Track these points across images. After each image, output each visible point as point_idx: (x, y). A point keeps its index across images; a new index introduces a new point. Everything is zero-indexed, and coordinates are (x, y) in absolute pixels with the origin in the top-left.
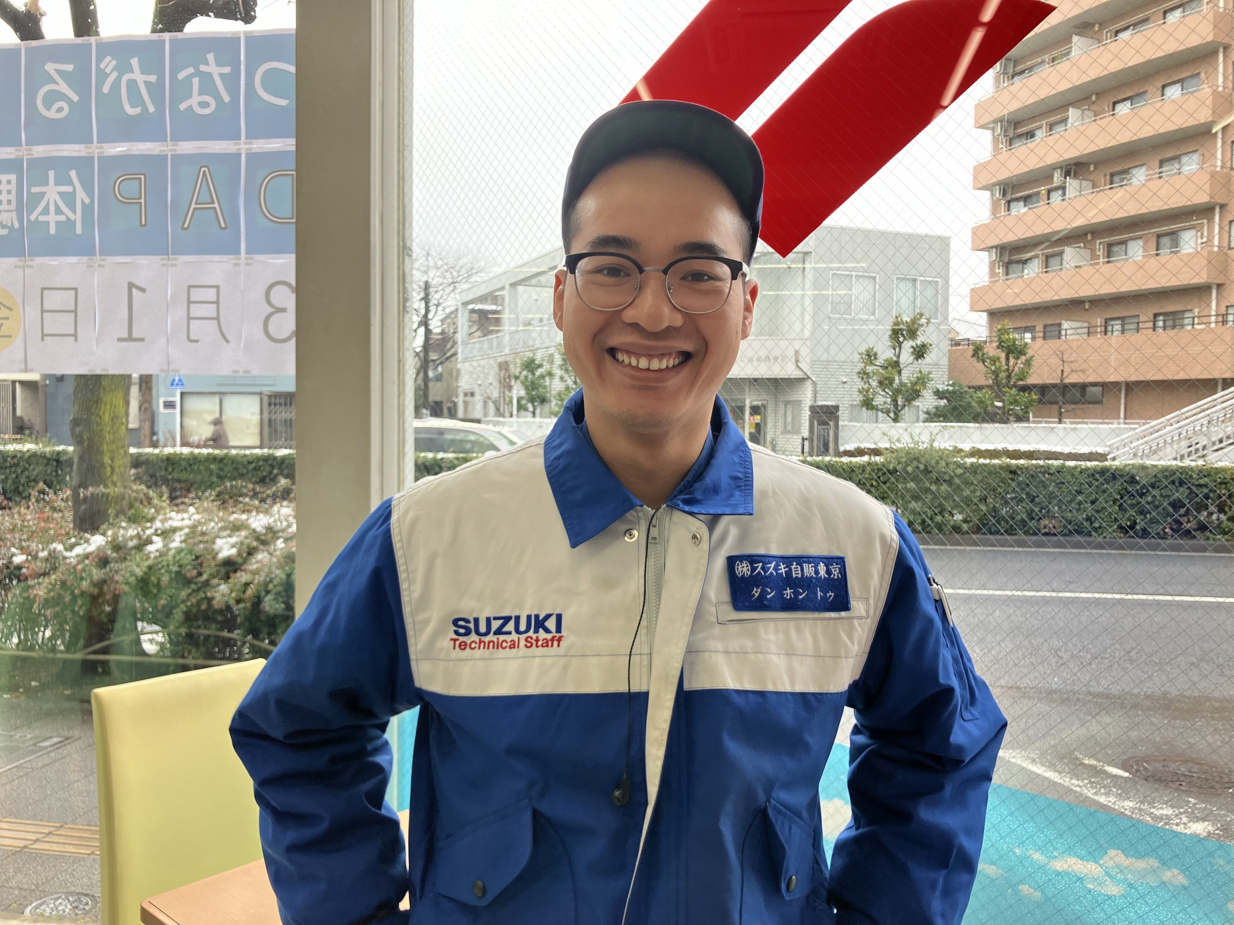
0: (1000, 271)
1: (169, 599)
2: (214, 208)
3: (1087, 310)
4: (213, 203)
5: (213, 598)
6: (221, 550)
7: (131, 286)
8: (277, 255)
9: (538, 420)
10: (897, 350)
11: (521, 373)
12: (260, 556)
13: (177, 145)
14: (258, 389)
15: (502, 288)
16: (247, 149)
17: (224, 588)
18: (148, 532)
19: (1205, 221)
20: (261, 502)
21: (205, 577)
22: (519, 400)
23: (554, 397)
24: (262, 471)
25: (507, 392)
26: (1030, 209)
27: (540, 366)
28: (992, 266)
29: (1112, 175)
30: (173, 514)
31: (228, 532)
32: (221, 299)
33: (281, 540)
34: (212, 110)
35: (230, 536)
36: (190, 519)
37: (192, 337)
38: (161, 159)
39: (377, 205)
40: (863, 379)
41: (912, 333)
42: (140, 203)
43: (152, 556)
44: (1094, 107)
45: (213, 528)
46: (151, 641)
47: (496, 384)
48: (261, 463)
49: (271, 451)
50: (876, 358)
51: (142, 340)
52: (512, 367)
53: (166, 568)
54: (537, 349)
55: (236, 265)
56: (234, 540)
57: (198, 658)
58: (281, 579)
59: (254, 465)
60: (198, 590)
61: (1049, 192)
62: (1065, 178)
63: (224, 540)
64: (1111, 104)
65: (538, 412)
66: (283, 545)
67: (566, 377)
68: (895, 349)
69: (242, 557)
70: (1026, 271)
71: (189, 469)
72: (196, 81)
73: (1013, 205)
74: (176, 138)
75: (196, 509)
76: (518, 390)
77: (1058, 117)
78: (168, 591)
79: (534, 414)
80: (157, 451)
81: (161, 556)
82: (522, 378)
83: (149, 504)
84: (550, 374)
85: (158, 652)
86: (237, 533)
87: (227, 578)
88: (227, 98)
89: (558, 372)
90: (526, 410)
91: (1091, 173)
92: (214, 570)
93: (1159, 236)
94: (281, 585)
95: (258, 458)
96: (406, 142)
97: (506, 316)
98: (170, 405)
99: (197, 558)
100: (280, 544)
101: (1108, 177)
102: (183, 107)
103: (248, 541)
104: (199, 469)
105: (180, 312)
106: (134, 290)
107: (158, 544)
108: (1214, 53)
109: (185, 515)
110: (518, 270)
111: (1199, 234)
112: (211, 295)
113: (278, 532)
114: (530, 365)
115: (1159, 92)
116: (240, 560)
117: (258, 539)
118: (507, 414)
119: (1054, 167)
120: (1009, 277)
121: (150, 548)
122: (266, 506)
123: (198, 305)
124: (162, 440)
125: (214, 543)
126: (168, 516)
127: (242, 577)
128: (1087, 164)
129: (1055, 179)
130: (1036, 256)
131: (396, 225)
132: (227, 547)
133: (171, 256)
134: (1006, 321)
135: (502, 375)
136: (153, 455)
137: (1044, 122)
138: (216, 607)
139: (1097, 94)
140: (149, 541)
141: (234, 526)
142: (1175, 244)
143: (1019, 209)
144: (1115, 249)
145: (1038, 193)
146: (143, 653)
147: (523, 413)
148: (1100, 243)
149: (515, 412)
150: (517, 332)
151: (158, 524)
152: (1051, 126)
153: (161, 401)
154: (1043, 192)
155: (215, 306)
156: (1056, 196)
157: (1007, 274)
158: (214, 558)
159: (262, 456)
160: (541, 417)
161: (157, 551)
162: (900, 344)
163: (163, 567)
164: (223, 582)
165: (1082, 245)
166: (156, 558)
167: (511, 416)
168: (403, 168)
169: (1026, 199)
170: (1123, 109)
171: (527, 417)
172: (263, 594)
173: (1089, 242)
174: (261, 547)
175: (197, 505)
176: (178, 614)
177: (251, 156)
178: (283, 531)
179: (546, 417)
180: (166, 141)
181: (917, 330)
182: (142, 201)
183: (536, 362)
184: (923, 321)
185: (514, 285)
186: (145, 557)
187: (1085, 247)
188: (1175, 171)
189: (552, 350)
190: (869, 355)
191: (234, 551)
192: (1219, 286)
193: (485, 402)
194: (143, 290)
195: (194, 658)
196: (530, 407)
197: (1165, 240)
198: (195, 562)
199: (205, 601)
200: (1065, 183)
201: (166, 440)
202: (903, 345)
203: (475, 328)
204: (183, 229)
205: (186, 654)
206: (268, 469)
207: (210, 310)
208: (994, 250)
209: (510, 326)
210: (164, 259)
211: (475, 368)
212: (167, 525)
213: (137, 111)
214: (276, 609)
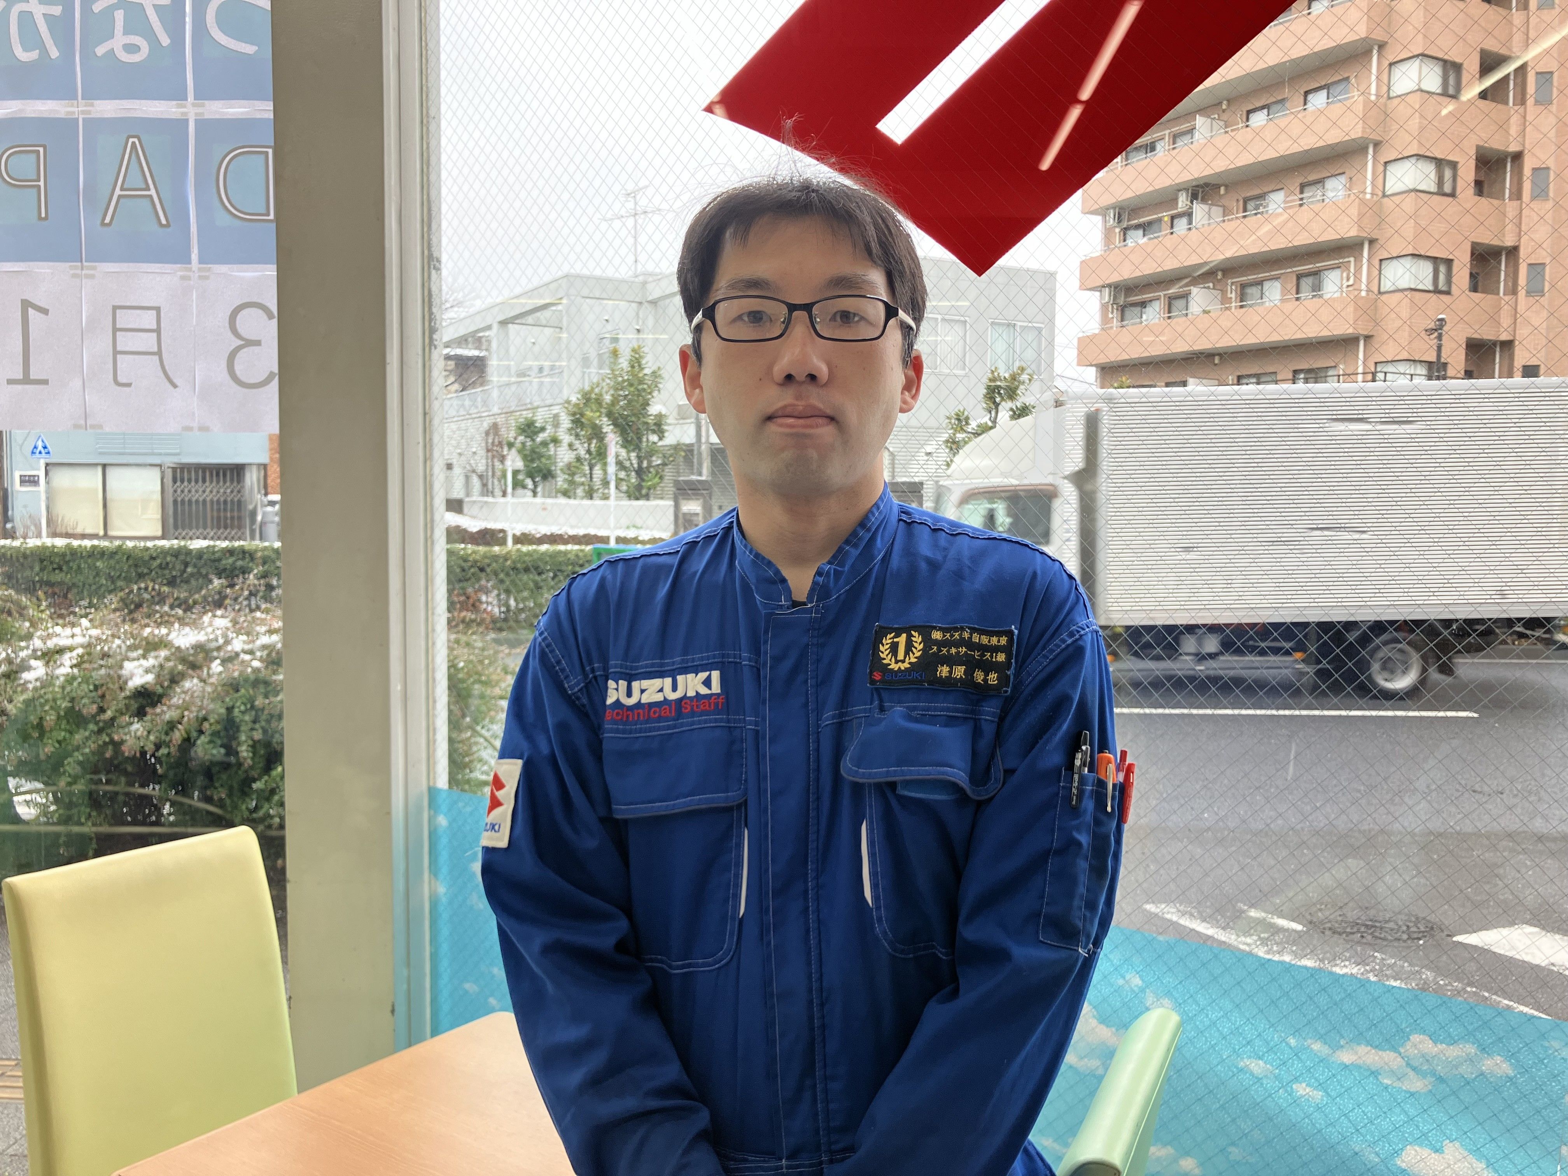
0: (1114, 315)
1: (57, 745)
2: (150, 196)
3: (1216, 365)
4: (149, 190)
5: (122, 742)
6: (132, 676)
7: (26, 305)
8: (245, 266)
9: (539, 500)
10: (993, 413)
11: (515, 438)
12: (187, 684)
13: (92, 105)
14: (157, 461)
15: (489, 328)
16: (196, 114)
17: (137, 727)
18: (23, 654)
19: (1352, 259)
20: (185, 611)
21: (109, 714)
22: (515, 473)
23: (562, 470)
24: (171, 570)
25: (497, 464)
26: (1150, 239)
27: (543, 429)
28: (1104, 307)
29: (1246, 201)
30: (58, 629)
31: (140, 652)
32: (162, 325)
33: (218, 661)
34: (145, 56)
35: (144, 657)
36: (84, 636)
37: (121, 379)
38: (70, 124)
39: (394, 198)
40: (951, 449)
41: (1012, 393)
42: (39, 186)
43: (30, 686)
44: (1225, 117)
45: (119, 647)
46: (27, 803)
47: (482, 452)
48: (168, 559)
49: (183, 543)
50: (967, 424)
51: (45, 382)
52: (503, 431)
53: (51, 703)
54: (538, 407)
55: (183, 278)
56: (151, 662)
57: (101, 825)
58: (219, 714)
59: (158, 561)
60: (100, 731)
61: (1173, 218)
62: (1192, 202)
63: (136, 663)
64: (1245, 113)
65: (539, 489)
66: (220, 669)
67: (577, 444)
68: (990, 412)
69: (162, 687)
70: (1144, 317)
71: (64, 568)
72: (119, 15)
73: (1131, 233)
74: (90, 95)
75: (91, 621)
76: (513, 461)
77: (1185, 127)
78: (54, 733)
79: (535, 493)
80: (17, 543)
81: (42, 687)
82: (518, 445)
83: (21, 615)
84: (555, 441)
85: (38, 817)
86: (153, 654)
87: (141, 713)
88: (165, 41)
89: (566, 438)
90: (524, 487)
91: (1221, 196)
92: (121, 705)
93: (1299, 277)
94: (218, 722)
95: (164, 552)
96: (432, 112)
97: (493, 363)
98: (30, 481)
99: (96, 688)
100: (216, 667)
101: (1241, 203)
102: (100, 51)
103: (171, 664)
104: (79, 567)
105: (103, 344)
106: (31, 311)
107: (37, 671)
108: (1368, 53)
109: (77, 630)
110: (515, 301)
111: (1345, 275)
112: (148, 320)
113: (212, 650)
114: (529, 429)
115: (1302, 98)
116: (160, 690)
117: (183, 660)
118: (497, 492)
119: (1179, 189)
120: (1125, 323)
121: (26, 676)
122: (194, 616)
123: (129, 334)
124: (20, 532)
125: (121, 667)
126: (51, 631)
127: (166, 712)
128: (1218, 187)
129: (1180, 204)
130: (1158, 299)
131: (418, 226)
132: (140, 671)
133: (85, 264)
134: (1124, 379)
135: (490, 441)
136: (11, 548)
137: (1167, 132)
138: (126, 754)
139: (1228, 101)
140: (24, 667)
141: (148, 643)
142: (1317, 288)
143: (1137, 238)
144: (1249, 291)
145: (1160, 220)
146: (16, 819)
147: (520, 491)
148: (1232, 283)
149: (509, 489)
150: (508, 384)
151: (37, 643)
152: (1175, 138)
153: (17, 475)
154: (1166, 219)
155: (155, 335)
156: (1181, 224)
157: (1122, 320)
158: (122, 689)
159: (171, 548)
160: (544, 496)
161: (36, 680)
162: (997, 405)
163: (47, 701)
164: (136, 719)
165: (1211, 285)
166: (35, 689)
167: (504, 494)
168: (428, 148)
169: (1145, 228)
170: (1259, 119)
171: (524, 496)
172: (194, 734)
173: (1219, 281)
174: (190, 672)
175: (90, 617)
176: (71, 766)
177: (201, 124)
178: (219, 649)
179: (549, 497)
180: (76, 98)
181: (1017, 388)
182: (42, 183)
183: (537, 425)
184: (1024, 377)
185: (504, 323)
186: (19, 689)
187: (1214, 288)
188: (1319, 198)
189: (556, 410)
190: (959, 420)
191: (150, 678)
192: (1368, 338)
193: (467, 478)
194: (45, 311)
195: (94, 825)
196: (529, 483)
197: (1307, 283)
198: (94, 694)
199: (110, 747)
200: (1191, 208)
201: (27, 527)
202: (1000, 408)
203: (452, 379)
204: (103, 224)
205: (83, 820)
206: (180, 567)
207: (148, 342)
208: (1107, 289)
209: (500, 376)
210: (76, 268)
211: (454, 432)
212: (50, 644)
213: (34, 55)
214: (213, 755)
